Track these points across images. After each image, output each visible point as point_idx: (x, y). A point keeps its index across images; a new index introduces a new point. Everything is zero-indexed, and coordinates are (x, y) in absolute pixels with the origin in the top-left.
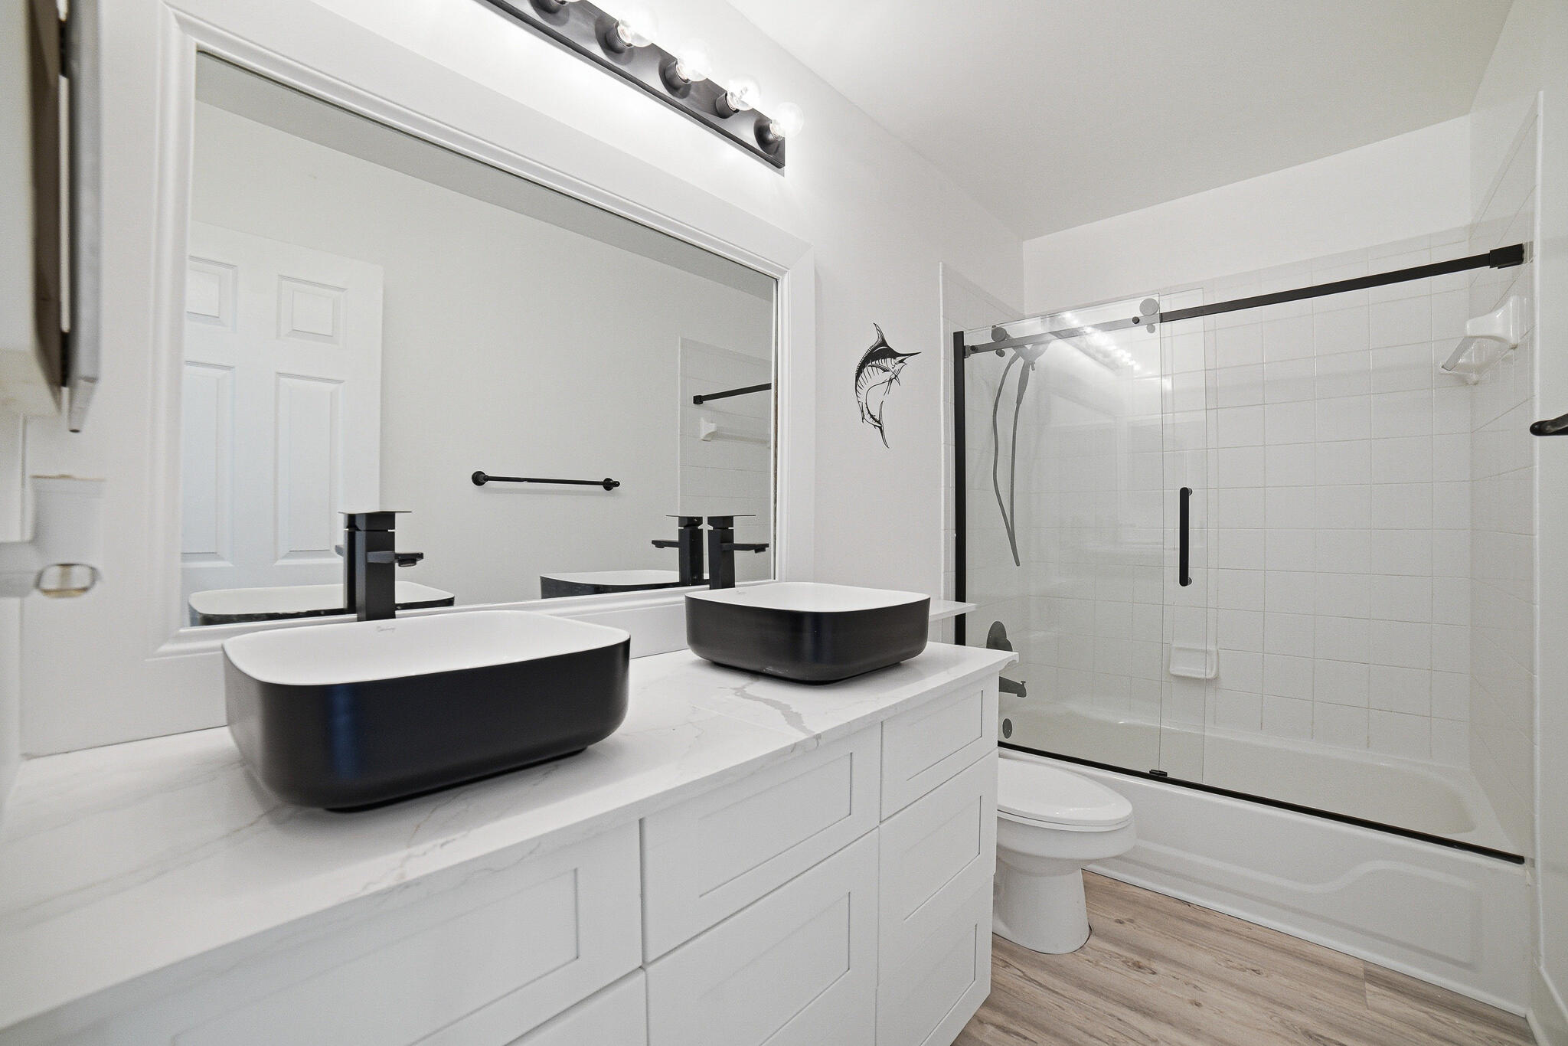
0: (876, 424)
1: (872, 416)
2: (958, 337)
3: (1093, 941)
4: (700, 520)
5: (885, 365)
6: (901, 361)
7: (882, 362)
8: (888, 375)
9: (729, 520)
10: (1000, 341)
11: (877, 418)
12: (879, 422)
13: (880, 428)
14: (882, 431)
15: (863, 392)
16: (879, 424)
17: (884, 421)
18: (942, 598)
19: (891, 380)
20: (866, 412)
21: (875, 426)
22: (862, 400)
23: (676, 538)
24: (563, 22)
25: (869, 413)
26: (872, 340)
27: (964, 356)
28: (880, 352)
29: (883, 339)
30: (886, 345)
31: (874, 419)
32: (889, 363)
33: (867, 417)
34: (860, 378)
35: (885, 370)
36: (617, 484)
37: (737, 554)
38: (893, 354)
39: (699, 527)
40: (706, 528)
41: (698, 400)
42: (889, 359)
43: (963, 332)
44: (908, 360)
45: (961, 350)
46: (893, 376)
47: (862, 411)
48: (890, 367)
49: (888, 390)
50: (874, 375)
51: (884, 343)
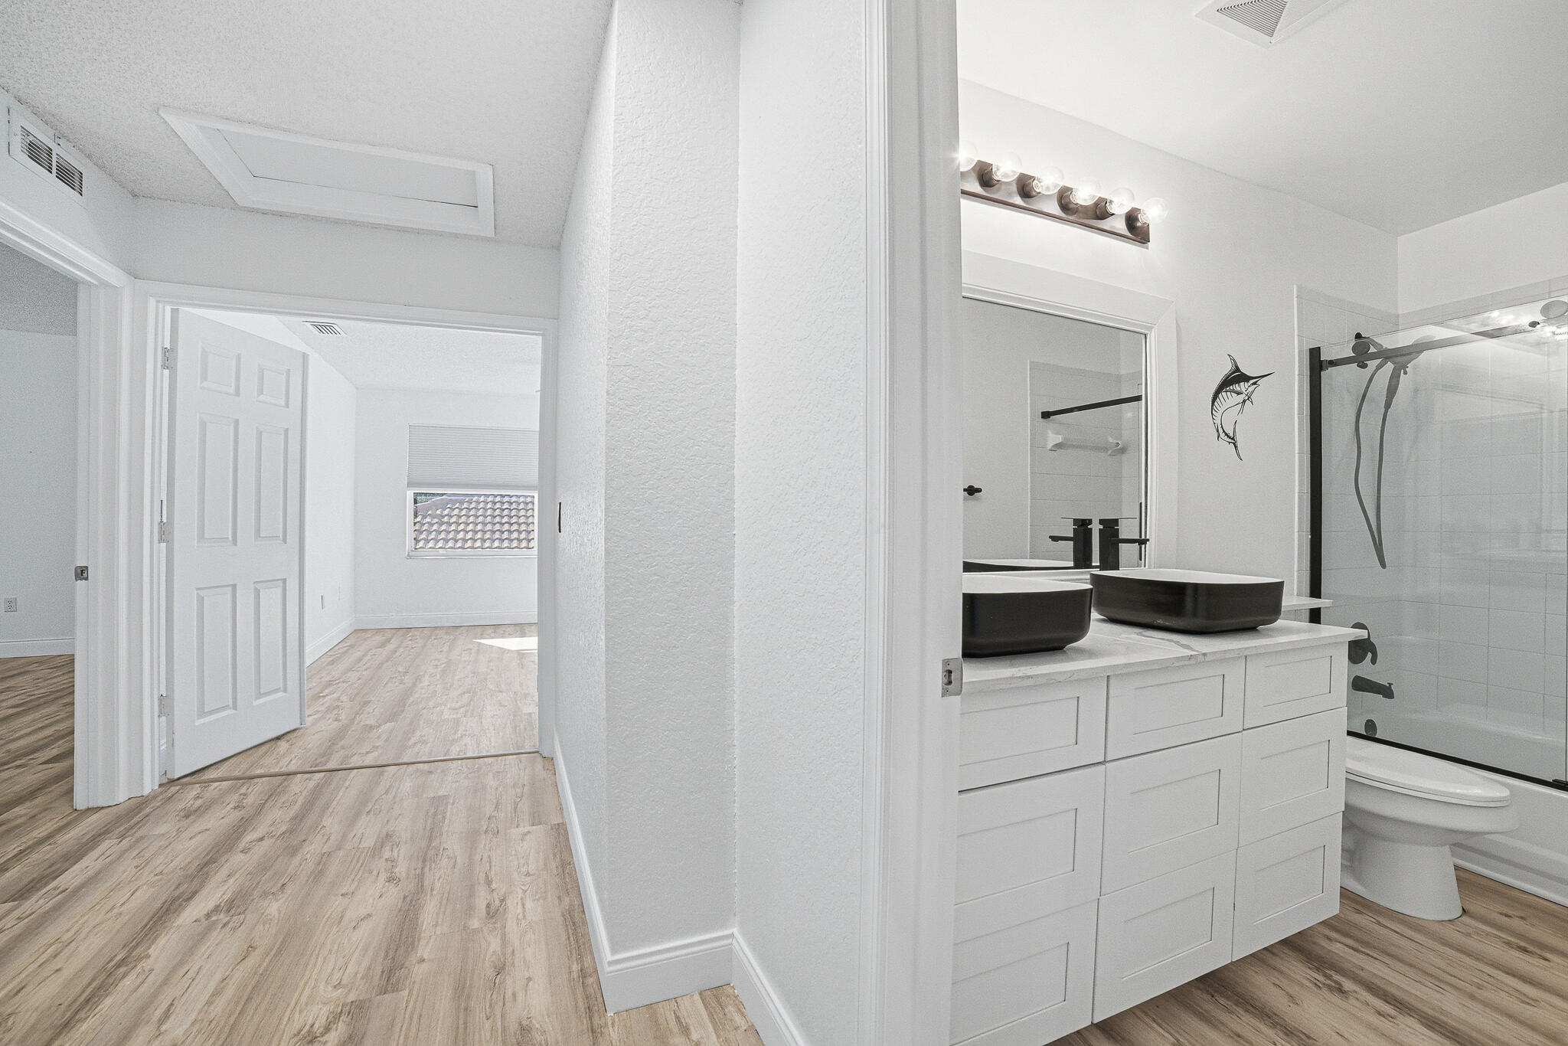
0: (1230, 440)
1: (1226, 434)
2: (1315, 353)
3: (1465, 919)
4: (1090, 522)
5: (1238, 389)
6: (1254, 384)
7: (1236, 387)
8: (1241, 398)
9: (1116, 522)
10: (1363, 351)
11: (1231, 435)
12: (1233, 439)
13: (1234, 444)
14: (1236, 447)
15: (1218, 415)
16: (1233, 440)
17: (1238, 438)
18: (1296, 594)
19: (1244, 401)
20: (1221, 430)
21: (1229, 443)
22: (1218, 422)
23: (1071, 535)
24: (998, 190)
25: (1224, 431)
26: (1227, 368)
27: (1321, 369)
28: (1235, 378)
29: (1237, 367)
30: (1240, 371)
31: (1228, 436)
32: (1243, 386)
33: (1222, 435)
34: (1216, 403)
35: (1238, 393)
36: (979, 490)
37: (1122, 546)
38: (1245, 378)
39: (1089, 527)
40: (1096, 528)
41: (1046, 415)
42: (1242, 384)
43: (1319, 348)
44: (1261, 382)
45: (1317, 364)
46: (1247, 398)
47: (1218, 431)
48: (1244, 390)
49: (1241, 411)
50: (1229, 399)
51: (1237, 369)
